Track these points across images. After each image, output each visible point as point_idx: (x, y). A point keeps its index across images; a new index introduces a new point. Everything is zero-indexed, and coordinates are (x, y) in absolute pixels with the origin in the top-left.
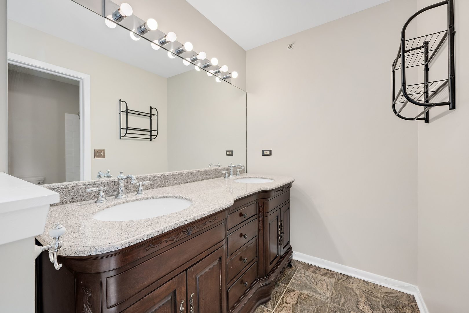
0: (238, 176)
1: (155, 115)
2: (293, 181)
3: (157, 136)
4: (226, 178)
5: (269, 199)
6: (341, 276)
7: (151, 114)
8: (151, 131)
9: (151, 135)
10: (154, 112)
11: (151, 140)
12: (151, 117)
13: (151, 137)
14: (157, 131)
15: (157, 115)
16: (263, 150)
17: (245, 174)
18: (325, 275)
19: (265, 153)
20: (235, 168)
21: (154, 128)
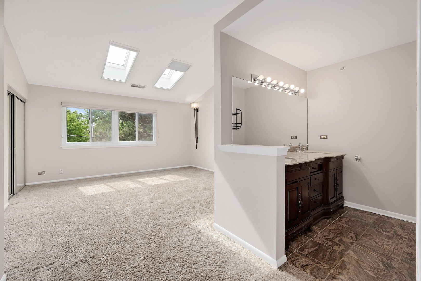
0: (304, 151)
1: (239, 114)
2: (345, 155)
3: (241, 127)
4: (298, 152)
5: (330, 163)
6: (382, 216)
7: (236, 113)
8: (236, 124)
9: (236, 126)
10: (238, 112)
11: (236, 130)
12: (236, 115)
13: (236, 128)
14: (241, 124)
15: (241, 114)
16: (321, 135)
17: (307, 150)
18: (369, 214)
19: (322, 137)
20: (302, 146)
21: (239, 121)
